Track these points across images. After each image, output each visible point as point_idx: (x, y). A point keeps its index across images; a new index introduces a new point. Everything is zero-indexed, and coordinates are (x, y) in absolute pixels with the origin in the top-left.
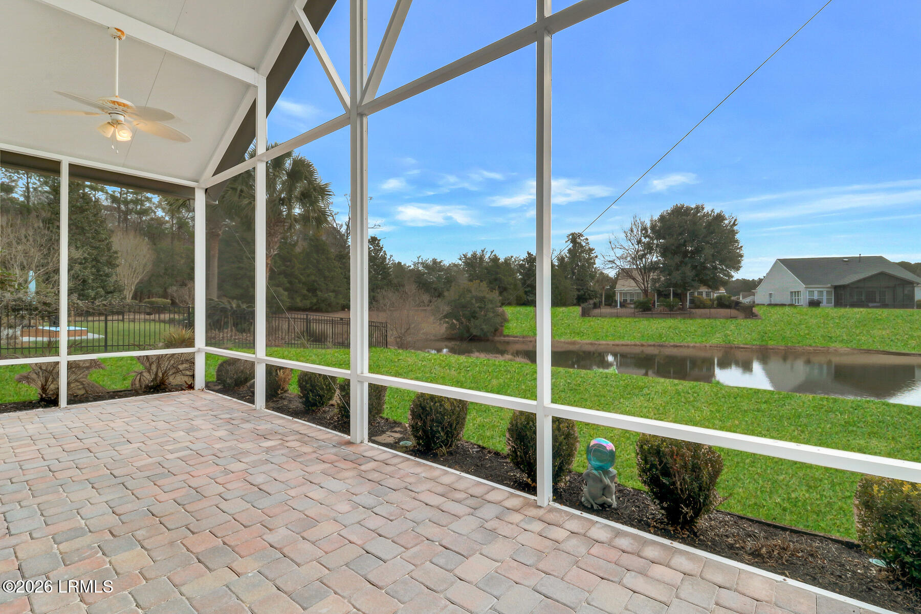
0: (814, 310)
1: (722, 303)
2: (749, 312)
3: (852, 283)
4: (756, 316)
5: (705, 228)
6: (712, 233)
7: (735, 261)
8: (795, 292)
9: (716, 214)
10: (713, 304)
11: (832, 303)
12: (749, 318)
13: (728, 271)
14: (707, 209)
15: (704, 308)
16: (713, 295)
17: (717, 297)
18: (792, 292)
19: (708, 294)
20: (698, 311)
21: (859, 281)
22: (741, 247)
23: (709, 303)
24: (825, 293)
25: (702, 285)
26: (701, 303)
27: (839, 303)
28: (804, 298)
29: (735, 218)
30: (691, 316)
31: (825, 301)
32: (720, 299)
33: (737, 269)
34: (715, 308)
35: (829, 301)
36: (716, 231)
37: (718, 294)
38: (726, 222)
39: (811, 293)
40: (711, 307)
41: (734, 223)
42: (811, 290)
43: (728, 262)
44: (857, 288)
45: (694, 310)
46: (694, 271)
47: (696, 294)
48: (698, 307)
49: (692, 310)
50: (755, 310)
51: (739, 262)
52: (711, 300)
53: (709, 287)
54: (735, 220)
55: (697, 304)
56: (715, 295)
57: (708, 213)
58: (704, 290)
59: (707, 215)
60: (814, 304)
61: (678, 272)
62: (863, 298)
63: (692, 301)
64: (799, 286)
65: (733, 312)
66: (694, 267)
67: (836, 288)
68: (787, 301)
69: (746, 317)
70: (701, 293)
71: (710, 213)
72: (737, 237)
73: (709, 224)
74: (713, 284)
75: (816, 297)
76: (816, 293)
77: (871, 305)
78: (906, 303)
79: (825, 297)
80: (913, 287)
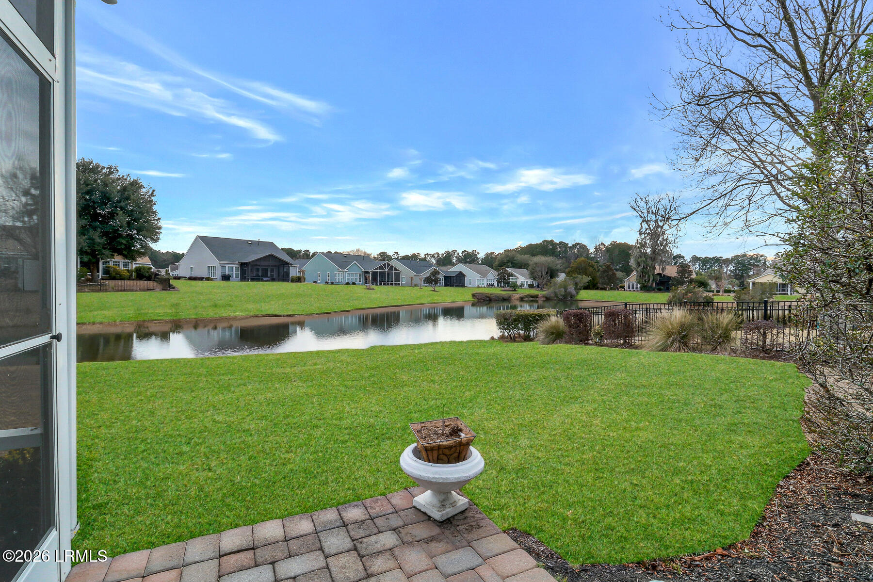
0: (226, 283)
1: (141, 275)
2: (166, 284)
3: (252, 261)
4: (174, 288)
5: (119, 191)
6: (127, 199)
7: (153, 233)
9: (132, 180)
10: (132, 275)
11: (238, 277)
12: (166, 290)
13: (145, 242)
14: (122, 172)
15: (121, 279)
16: (132, 266)
17: (136, 268)
18: (209, 267)
19: (125, 265)
20: (111, 283)
21: (257, 260)
22: (159, 219)
23: (127, 274)
24: (234, 268)
25: (116, 254)
26: (116, 274)
27: (243, 278)
28: (218, 273)
29: (154, 189)
30: (102, 289)
31: (234, 275)
32: (138, 270)
33: (156, 240)
34: (134, 280)
35: (236, 276)
36: (132, 197)
37: (138, 265)
38: (144, 190)
39: (224, 268)
40: (129, 279)
41: (152, 193)
42: (224, 265)
43: (144, 232)
44: (256, 265)
45: (107, 282)
46: (105, 238)
47: (111, 264)
48: (114, 278)
49: (104, 281)
50: (172, 282)
51: (158, 234)
52: (128, 271)
53: (125, 257)
54: (154, 191)
55: (111, 275)
56: (134, 266)
57: (123, 177)
58: (118, 259)
59: (123, 179)
60: (226, 278)
61: (84, 238)
62: (260, 274)
63: (106, 272)
64: (215, 262)
65: (151, 284)
66: (105, 234)
67: (242, 265)
68: (205, 274)
69: (164, 289)
70: (117, 263)
71: (125, 177)
72: (155, 208)
73: (124, 189)
74: (130, 254)
75: (227, 272)
76: (227, 268)
77: (265, 279)
78: (284, 277)
79: (234, 272)
80: (289, 267)
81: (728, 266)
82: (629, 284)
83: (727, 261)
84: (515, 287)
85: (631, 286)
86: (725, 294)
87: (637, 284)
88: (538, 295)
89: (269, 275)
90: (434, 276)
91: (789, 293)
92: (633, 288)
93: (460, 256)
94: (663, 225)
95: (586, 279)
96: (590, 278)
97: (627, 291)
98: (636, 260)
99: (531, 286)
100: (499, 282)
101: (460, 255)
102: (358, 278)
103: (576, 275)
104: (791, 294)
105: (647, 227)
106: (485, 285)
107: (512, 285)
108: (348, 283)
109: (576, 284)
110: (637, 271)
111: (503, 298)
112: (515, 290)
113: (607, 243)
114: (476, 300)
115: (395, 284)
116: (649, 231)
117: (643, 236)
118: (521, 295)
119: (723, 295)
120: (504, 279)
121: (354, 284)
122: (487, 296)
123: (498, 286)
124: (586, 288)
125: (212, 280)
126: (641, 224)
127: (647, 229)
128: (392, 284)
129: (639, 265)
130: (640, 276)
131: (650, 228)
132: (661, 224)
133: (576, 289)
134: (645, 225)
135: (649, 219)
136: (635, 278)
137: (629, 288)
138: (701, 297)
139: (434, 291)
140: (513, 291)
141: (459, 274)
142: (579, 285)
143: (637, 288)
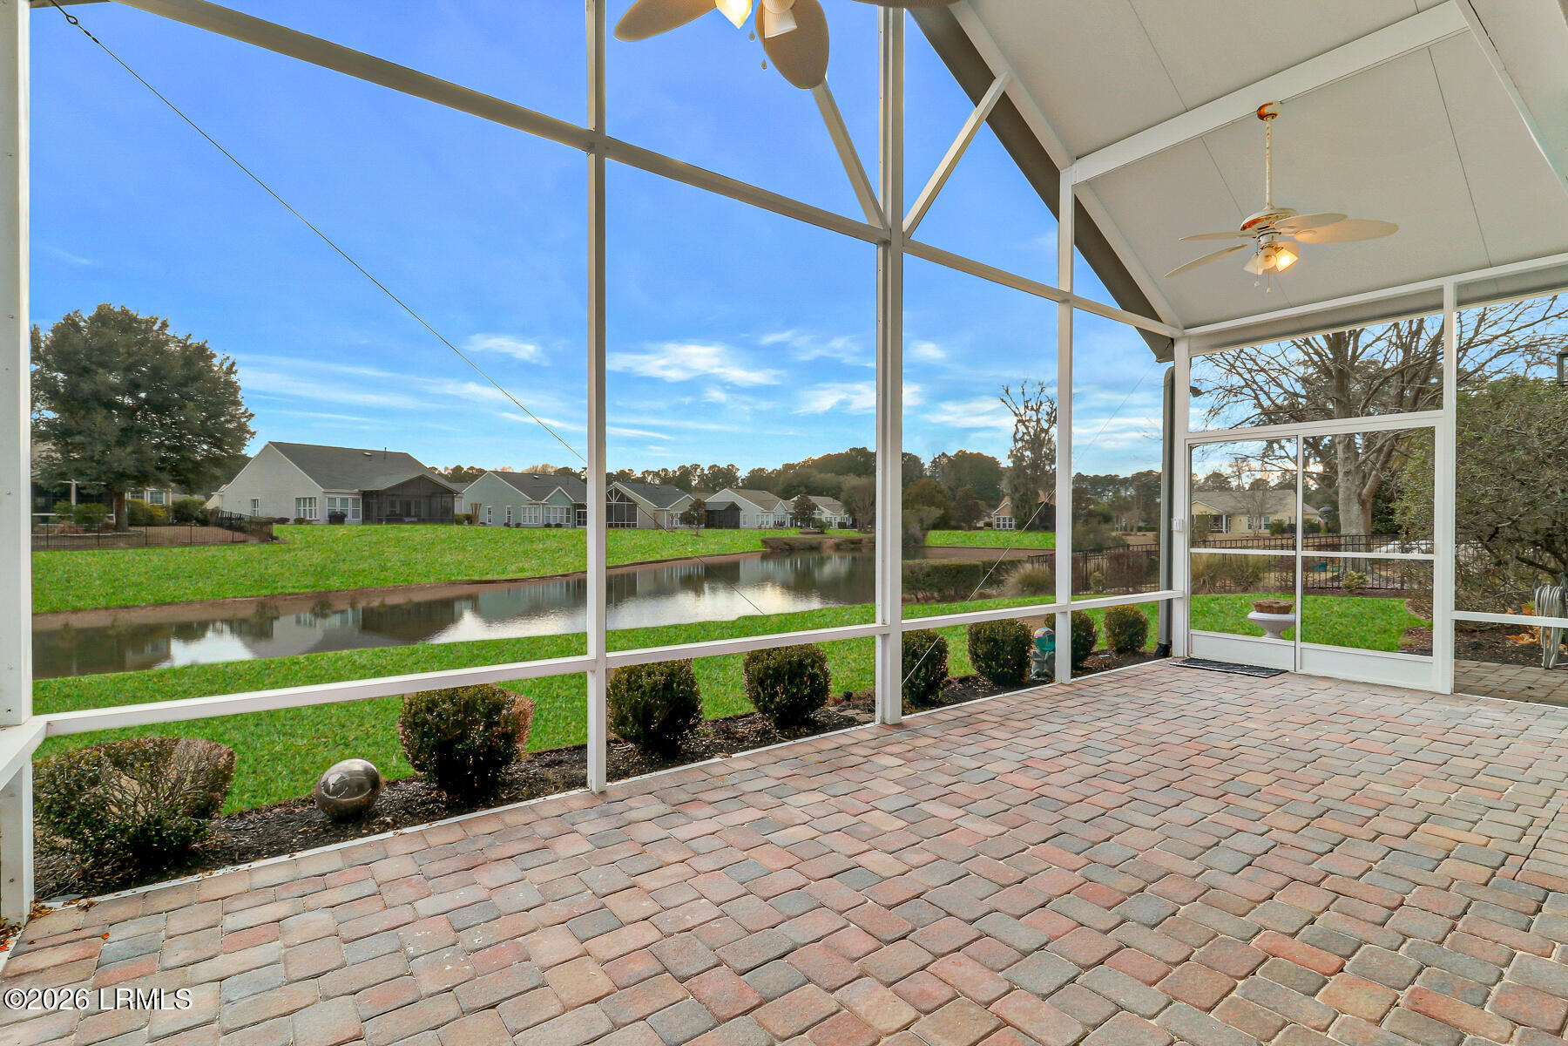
0: (335, 528)
1: (187, 516)
2: (265, 532)
3: (389, 489)
4: (276, 538)
8: (305, 499)
10: (172, 516)
11: (359, 517)
12: (267, 541)
17: (176, 502)
18: (298, 500)
19: (155, 497)
20: (165, 531)
21: (397, 486)
23: (162, 514)
24: (350, 501)
26: (145, 514)
27: (368, 518)
28: (321, 511)
29: (234, 361)
31: (350, 514)
32: (182, 507)
35: (355, 515)
38: (215, 363)
39: (332, 500)
40: (169, 523)
41: (230, 368)
42: (331, 496)
44: (393, 496)
45: (151, 530)
49: (141, 528)
50: (276, 529)
52: (164, 508)
56: (172, 500)
60: (337, 519)
62: (398, 510)
64: (316, 490)
67: (366, 495)
68: (289, 513)
69: (262, 541)
75: (338, 508)
76: (338, 501)
77: (407, 519)
78: (446, 516)
79: (352, 509)
80: (453, 497)
81: (1127, 489)
82: (999, 519)
83: (1125, 482)
84: (822, 527)
85: (1001, 523)
86: (1139, 534)
87: (1010, 520)
88: (861, 540)
89: (413, 513)
90: (695, 510)
91: (1224, 530)
92: (1004, 526)
93: (706, 475)
94: (1049, 428)
95: (936, 513)
96: (942, 512)
97: (995, 530)
98: (1011, 482)
99: (842, 526)
100: (795, 518)
101: (706, 472)
102: (565, 515)
103: (920, 507)
104: (1227, 532)
105: (1025, 431)
106: (771, 524)
107: (818, 525)
108: (548, 526)
109: (921, 521)
110: (1012, 499)
111: (811, 546)
112: (822, 533)
113: (951, 453)
114: (768, 550)
115: (628, 526)
116: (1027, 437)
117: (1020, 444)
118: (837, 540)
119: (1136, 535)
120: (804, 515)
121: (558, 526)
122: (786, 544)
123: (792, 525)
124: (936, 527)
125: (309, 522)
126: (1016, 425)
127: (1024, 434)
128: (623, 526)
129: (1016, 489)
130: (1018, 507)
131: (1029, 433)
132: (1045, 426)
133: (922, 529)
134: (1022, 428)
135: (1027, 418)
136: (1008, 510)
137: (998, 526)
138: (1108, 538)
139: (697, 535)
140: (818, 533)
141: (730, 506)
142: (925, 523)
143: (1010, 526)
